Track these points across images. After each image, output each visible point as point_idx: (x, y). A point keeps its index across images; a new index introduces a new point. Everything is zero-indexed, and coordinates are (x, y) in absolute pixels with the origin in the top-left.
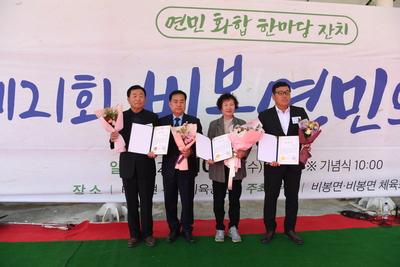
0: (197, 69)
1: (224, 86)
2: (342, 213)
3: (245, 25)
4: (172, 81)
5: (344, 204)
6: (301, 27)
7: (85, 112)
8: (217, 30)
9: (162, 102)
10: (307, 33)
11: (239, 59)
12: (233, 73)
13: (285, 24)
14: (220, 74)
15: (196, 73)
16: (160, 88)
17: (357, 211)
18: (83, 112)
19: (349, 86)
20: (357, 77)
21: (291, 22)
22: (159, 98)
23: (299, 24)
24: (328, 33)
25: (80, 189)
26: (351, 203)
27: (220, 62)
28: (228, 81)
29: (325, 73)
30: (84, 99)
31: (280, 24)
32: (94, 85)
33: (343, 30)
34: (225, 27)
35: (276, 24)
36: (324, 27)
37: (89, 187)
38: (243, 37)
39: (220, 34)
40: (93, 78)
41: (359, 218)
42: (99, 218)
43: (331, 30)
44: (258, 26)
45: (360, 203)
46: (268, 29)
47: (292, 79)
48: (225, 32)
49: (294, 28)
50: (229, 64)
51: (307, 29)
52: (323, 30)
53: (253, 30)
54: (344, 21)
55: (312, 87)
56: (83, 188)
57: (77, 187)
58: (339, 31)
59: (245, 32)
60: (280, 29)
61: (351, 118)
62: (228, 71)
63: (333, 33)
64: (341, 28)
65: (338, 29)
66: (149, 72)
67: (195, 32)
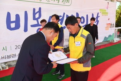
0: (26, 11)
1: (36, 18)
9: (14, 23)
10: (59, 2)
11: (40, 9)
12: (38, 13)
14: (34, 14)
15: (26, 13)
20: (72, 15)
22: (13, 22)
27: (34, 10)
28: (37, 16)
29: (64, 14)
38: (40, 2)
39: (33, 0)
43: (65, 1)
50: (37, 10)
51: (59, 0)
52: (63, 1)
55: (61, 18)
58: (67, 2)
59: (41, 0)
62: (37, 13)
63: (66, 2)
64: (68, 1)
65: (67, 1)
66: (8, 12)
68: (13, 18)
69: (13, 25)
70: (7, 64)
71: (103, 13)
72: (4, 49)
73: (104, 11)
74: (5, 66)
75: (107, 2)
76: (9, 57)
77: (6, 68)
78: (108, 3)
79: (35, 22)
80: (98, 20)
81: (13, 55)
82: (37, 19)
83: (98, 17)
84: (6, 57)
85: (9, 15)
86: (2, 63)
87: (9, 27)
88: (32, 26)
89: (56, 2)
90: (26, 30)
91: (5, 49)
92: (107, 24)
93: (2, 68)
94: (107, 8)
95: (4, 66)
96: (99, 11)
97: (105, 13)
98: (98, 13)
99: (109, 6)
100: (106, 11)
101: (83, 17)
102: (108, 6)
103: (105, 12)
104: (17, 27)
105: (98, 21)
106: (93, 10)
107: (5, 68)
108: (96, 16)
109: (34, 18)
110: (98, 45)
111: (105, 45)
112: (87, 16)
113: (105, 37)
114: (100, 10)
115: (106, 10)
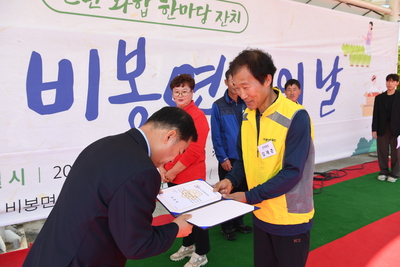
0: (96, 51)
1: (128, 72)
3: (146, 5)
6: (201, 12)
8: (115, 8)
9: (54, 91)
10: (205, 19)
11: (142, 42)
12: (135, 58)
13: (186, 7)
14: (122, 59)
15: (94, 57)
21: (192, 5)
22: (49, 86)
23: (200, 8)
24: (223, 20)
27: (122, 45)
28: (131, 66)
29: (223, 59)
31: (181, 7)
33: (236, 19)
34: (125, 5)
35: (177, 6)
36: (221, 13)
38: (144, 19)
39: (119, 13)
43: (227, 17)
44: (160, 8)
46: (169, 11)
47: (196, 65)
48: (125, 11)
49: (194, 13)
50: (131, 48)
51: (206, 14)
52: (219, 17)
53: (155, 12)
54: (238, 8)
55: (213, 73)
58: (233, 19)
59: (146, 13)
60: (181, 13)
62: (132, 55)
63: (229, 20)
64: (235, 15)
65: (232, 17)
66: (34, 53)
67: (90, 7)
68: (50, 74)
69: (49, 97)
70: (22, 231)
71: (353, 58)
72: (15, 177)
73: (359, 51)
74: (17, 237)
75: (368, 19)
76: (31, 206)
77: (19, 244)
78: (371, 23)
79: (124, 88)
80: (337, 80)
81: (45, 201)
82: (131, 78)
83: (336, 71)
84: (23, 204)
85: (36, 61)
86: (6, 227)
87: (35, 104)
88: (114, 100)
89: (197, 20)
90: (92, 113)
91: (20, 178)
92: (369, 95)
93: (7, 244)
94: (368, 41)
95: (13, 236)
96: (339, 52)
97: (360, 58)
98: (337, 58)
99: (373, 36)
100: (366, 52)
101: (285, 72)
102: (369, 34)
103: (360, 53)
104: (64, 102)
105: (336, 86)
106: (318, 46)
107: (15, 245)
108: (332, 68)
109: (122, 74)
110: (339, 168)
111: (360, 168)
112: (300, 66)
113: (363, 141)
114: (345, 46)
115: (365, 46)
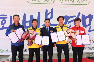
1: (48, 18)
2: (87, 57)
4: (32, 16)
5: (88, 54)
7: (4, 26)
8: (45, 1)
9: (29, 23)
10: (73, 1)
11: (52, 10)
12: (50, 14)
14: (47, 14)
15: (39, 14)
16: (28, 19)
17: (92, 57)
18: (3, 26)
19: (87, 17)
20: (90, 15)
22: (28, 22)
24: (80, 1)
25: (2, 50)
26: (90, 54)
27: (47, 11)
29: (79, 13)
30: (4, 22)
32: (7, 18)
37: (5, 50)
38: (53, 3)
39: (46, 2)
40: (6, 16)
41: (92, 59)
42: (8, 60)
45: (93, 54)
47: (69, 16)
48: (48, 2)
50: (49, 11)
52: (78, 0)
53: (57, 1)
55: (75, 18)
56: (3, 50)
57: (1, 50)
58: (84, 0)
59: (54, 1)
60: (65, 0)
61: (88, 27)
63: (82, 1)
66: (24, 14)
67: (39, 1)
81: (25, 50)
89: (70, 2)
107: (17, 60)
